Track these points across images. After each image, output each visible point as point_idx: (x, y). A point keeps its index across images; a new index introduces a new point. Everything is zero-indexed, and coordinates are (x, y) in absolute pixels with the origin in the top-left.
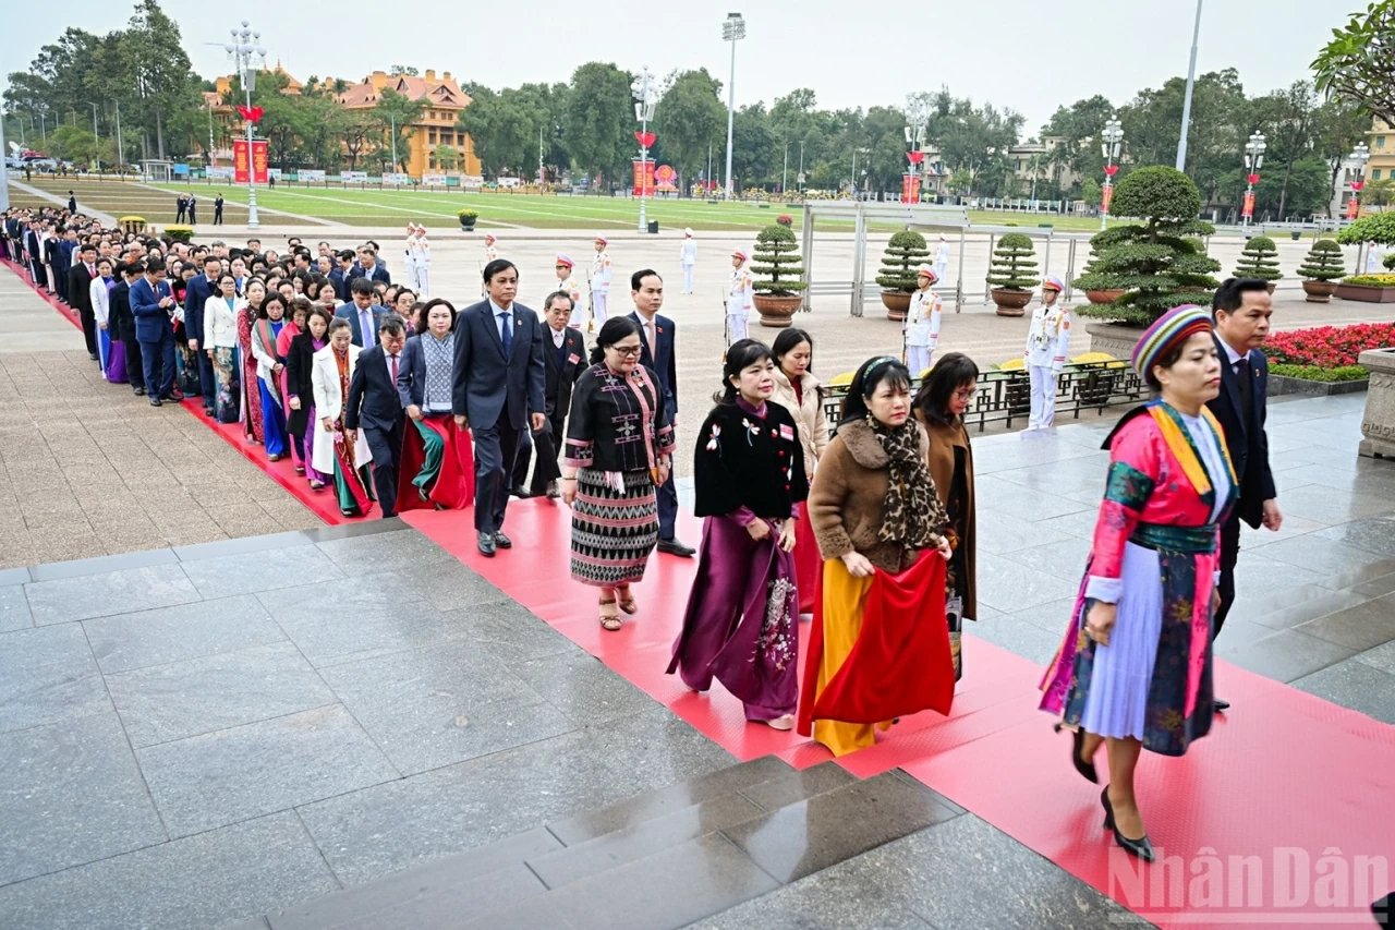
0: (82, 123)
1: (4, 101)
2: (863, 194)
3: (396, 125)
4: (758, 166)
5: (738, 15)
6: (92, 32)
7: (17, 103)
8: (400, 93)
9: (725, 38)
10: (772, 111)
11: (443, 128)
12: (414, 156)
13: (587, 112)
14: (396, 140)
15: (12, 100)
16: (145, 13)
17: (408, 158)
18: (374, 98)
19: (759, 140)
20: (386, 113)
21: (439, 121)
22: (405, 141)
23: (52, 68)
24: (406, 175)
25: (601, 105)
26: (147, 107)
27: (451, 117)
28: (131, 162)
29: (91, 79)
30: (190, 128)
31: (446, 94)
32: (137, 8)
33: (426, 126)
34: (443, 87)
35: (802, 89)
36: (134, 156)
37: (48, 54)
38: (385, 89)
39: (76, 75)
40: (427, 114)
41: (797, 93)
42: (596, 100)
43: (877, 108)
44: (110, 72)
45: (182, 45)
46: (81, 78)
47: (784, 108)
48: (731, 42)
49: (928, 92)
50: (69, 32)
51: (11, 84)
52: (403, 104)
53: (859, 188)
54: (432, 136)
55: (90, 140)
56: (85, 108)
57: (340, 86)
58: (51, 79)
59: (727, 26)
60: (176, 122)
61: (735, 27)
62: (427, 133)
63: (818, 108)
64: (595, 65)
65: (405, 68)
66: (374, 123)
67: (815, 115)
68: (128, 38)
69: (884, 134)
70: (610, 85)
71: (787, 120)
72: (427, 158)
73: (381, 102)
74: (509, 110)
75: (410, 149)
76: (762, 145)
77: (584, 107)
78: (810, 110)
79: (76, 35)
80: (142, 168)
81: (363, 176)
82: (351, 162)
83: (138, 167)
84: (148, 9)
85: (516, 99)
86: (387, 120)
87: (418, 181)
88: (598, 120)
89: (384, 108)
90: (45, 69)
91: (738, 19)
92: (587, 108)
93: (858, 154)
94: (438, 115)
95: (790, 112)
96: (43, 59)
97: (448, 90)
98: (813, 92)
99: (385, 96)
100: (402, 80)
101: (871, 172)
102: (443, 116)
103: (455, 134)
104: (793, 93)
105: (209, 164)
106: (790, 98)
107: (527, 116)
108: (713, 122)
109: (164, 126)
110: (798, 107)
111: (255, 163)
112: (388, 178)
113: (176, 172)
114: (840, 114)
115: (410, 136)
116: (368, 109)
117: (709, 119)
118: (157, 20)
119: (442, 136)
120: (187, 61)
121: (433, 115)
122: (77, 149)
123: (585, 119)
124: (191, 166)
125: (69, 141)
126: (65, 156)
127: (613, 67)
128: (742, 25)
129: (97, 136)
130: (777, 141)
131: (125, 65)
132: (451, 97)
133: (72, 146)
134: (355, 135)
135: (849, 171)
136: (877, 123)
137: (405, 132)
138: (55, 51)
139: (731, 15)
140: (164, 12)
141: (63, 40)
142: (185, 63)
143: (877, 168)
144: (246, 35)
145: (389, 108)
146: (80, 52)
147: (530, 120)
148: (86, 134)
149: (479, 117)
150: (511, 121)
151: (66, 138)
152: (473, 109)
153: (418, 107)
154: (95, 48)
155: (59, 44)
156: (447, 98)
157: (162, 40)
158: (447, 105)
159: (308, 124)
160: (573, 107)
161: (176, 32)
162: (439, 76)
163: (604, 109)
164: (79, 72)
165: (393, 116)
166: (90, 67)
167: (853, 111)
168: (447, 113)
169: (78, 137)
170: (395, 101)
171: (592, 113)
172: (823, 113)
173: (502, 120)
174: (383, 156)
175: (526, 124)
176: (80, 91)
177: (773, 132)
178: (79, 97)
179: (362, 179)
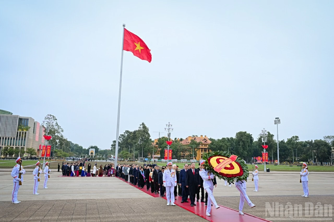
0: (126, 150)
1: (111, 146)
2: (316, 163)
3: (194, 148)
4: (286, 156)
5: (278, 118)
6: (131, 131)
7: (113, 147)
8: (195, 140)
9: (275, 124)
10: (287, 142)
11: (204, 149)
12: (198, 155)
13: (240, 143)
14: (194, 152)
15: (113, 146)
16: (142, 126)
17: (196, 156)
18: (189, 142)
19: (285, 149)
20: (192, 145)
21: (203, 147)
22: (196, 152)
23: (122, 139)
24: (196, 160)
25: (243, 141)
26: (140, 146)
27: (206, 146)
28: (136, 158)
29: (129, 141)
30: (149, 150)
31: (205, 140)
32: (140, 125)
33: (200, 148)
34: (205, 139)
35: (295, 136)
36: (136, 157)
37: (121, 136)
38: (192, 140)
39: (126, 140)
40: (201, 146)
41: (293, 137)
42: (242, 140)
43: (317, 140)
44: (134, 139)
45: (149, 132)
46: (127, 140)
47: (290, 141)
48: (277, 125)
49: (330, 136)
50: (126, 131)
51: (113, 143)
52: (196, 143)
53: (315, 161)
54: (202, 151)
55: (128, 154)
56: (128, 147)
57: (181, 140)
58: (121, 141)
59: (275, 121)
60: (146, 149)
61: (277, 121)
62: (201, 150)
63: (300, 141)
64: (241, 132)
65: (195, 136)
66: (189, 148)
67: (299, 142)
68: (138, 131)
69: (320, 146)
70: (246, 137)
71: (291, 144)
72: (201, 156)
73: (191, 143)
74: (221, 144)
75: (197, 154)
76: (286, 150)
77: (239, 142)
78: (298, 141)
79: (127, 132)
80: (138, 159)
81: (186, 160)
82: (183, 157)
83: (137, 159)
84: (143, 125)
85: (222, 141)
86: (192, 147)
87: (199, 161)
88: (242, 145)
89: (191, 144)
90: (120, 139)
91: (278, 119)
92: (240, 142)
93: (314, 152)
94: (203, 146)
95: (292, 142)
96: (120, 137)
97: (206, 140)
98: (298, 137)
99: (192, 142)
100: (195, 138)
101: (318, 157)
102: (205, 146)
103: (207, 150)
104: (292, 137)
105: (152, 158)
106: (292, 138)
107: (225, 145)
108: (273, 145)
109: (144, 150)
110: (294, 141)
111: (169, 155)
112: (192, 161)
113: (145, 160)
114: (306, 142)
115: (197, 151)
116: (188, 145)
117: (272, 144)
118: (144, 127)
119: (204, 150)
120: (150, 136)
121: (202, 146)
122: (125, 156)
123: (239, 145)
124: (148, 159)
125: (124, 154)
126: (122, 157)
127: (245, 132)
128: (279, 120)
129: (129, 153)
130: (290, 149)
131: (137, 137)
132: (206, 141)
133: (124, 155)
134: (184, 151)
135: (312, 157)
136: (318, 143)
137: (196, 150)
138: (122, 135)
139: (276, 118)
140: (146, 125)
141: (124, 133)
142: (149, 136)
143: (320, 155)
144: (169, 125)
145: (192, 144)
146: (128, 135)
147: (226, 146)
148: (127, 152)
149: (213, 145)
150: (221, 146)
151: (123, 153)
152: (212, 144)
153: (199, 144)
154: (131, 134)
155: (124, 134)
156: (206, 142)
157: (145, 131)
158: (206, 143)
159: (174, 148)
160: (236, 142)
161: (148, 129)
162: (204, 136)
163: (244, 143)
164: (127, 139)
165: (193, 146)
166: (129, 138)
167: (310, 141)
168: (205, 145)
169: (125, 153)
170: (194, 142)
171: (241, 143)
172: (301, 142)
173: (219, 146)
174: (191, 155)
175: (225, 147)
176: (127, 143)
177: (289, 147)
178: (126, 145)
179: (186, 161)
